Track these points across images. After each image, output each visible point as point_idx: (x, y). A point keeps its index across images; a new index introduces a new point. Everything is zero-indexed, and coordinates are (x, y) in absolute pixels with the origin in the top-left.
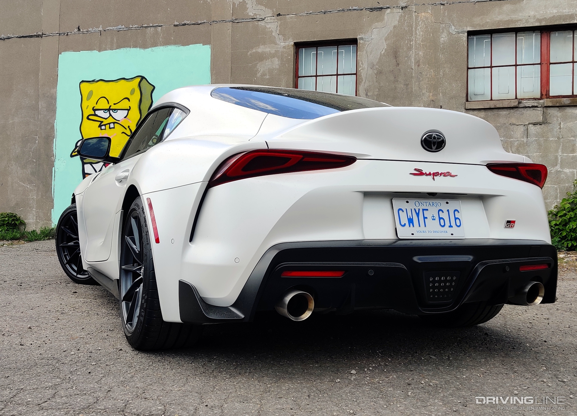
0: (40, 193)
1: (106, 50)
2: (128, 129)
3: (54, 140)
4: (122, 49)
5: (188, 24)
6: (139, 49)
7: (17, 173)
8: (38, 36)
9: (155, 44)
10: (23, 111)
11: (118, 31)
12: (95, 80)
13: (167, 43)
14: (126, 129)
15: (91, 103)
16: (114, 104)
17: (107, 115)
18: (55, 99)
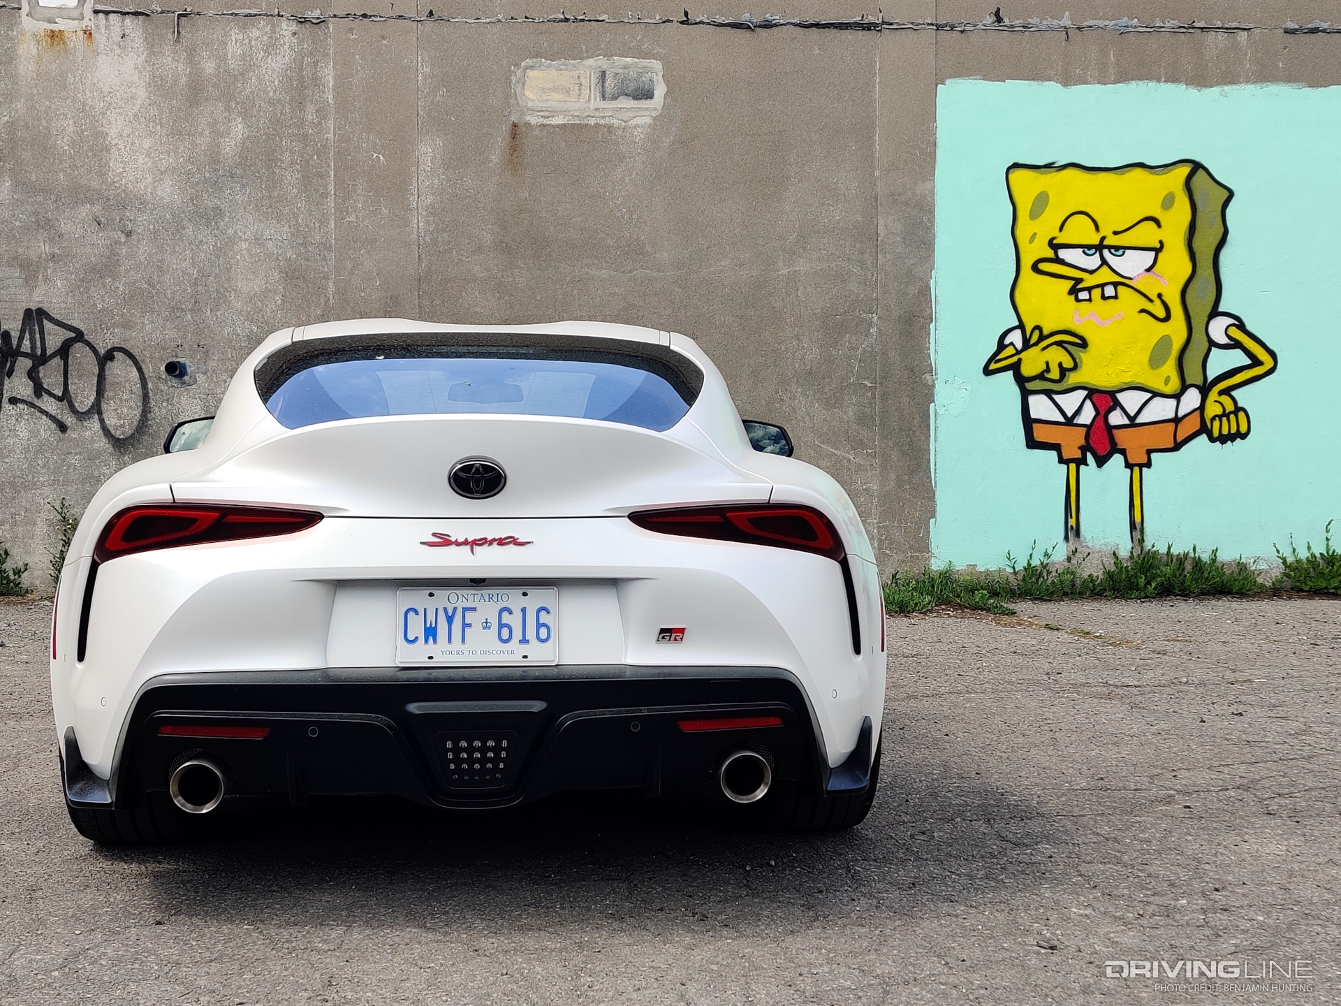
0: (893, 476)
1: (1085, 83)
2: (1157, 302)
3: (932, 326)
4: (1133, 82)
5: (1324, 31)
6: (1184, 86)
7: (812, 419)
8: (868, 27)
9: (1230, 78)
10: (825, 241)
11: (1122, 33)
12: (1053, 163)
13: (1264, 75)
14: (1151, 301)
15: (1047, 226)
16: (1115, 233)
17: (1093, 262)
18: (932, 212)
